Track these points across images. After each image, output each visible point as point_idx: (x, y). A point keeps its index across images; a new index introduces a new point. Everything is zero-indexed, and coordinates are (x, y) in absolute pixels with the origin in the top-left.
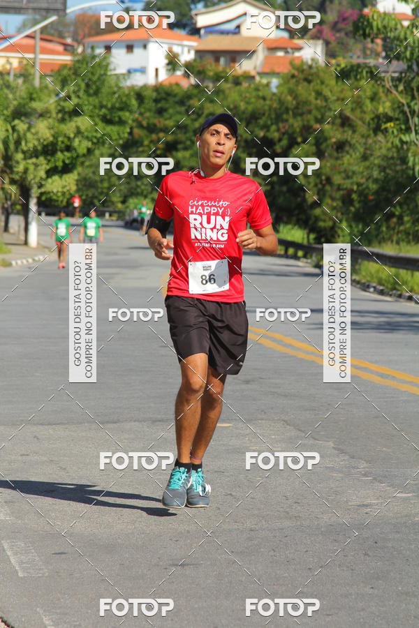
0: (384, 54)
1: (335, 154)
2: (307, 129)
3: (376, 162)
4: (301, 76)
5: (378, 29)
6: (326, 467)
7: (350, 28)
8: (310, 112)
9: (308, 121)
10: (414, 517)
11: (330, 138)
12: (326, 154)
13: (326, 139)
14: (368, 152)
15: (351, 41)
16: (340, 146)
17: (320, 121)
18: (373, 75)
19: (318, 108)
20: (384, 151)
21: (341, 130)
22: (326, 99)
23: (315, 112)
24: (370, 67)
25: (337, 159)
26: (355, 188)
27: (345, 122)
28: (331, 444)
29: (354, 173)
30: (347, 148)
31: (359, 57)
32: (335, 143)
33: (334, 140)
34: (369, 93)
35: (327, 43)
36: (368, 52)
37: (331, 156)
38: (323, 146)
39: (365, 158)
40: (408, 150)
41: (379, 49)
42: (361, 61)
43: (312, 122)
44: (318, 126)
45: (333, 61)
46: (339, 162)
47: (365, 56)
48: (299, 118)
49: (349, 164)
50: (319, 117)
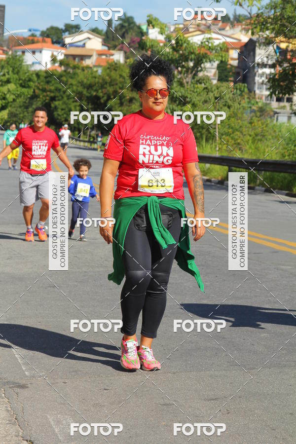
1: (128, 104)
2: (115, 93)
4: (112, 67)
5: (149, 46)
7: (137, 45)
8: (117, 84)
9: (116, 88)
11: (126, 96)
12: (124, 104)
13: (124, 97)
16: (131, 100)
17: (122, 88)
19: (121, 83)
21: (131, 93)
23: (119, 84)
25: (129, 106)
30: (134, 101)
32: (128, 99)
33: (128, 97)
35: (125, 53)
37: (126, 105)
38: (123, 100)
43: (118, 89)
44: (121, 91)
45: (128, 60)
46: (130, 107)
48: (112, 87)
49: (135, 109)
50: (121, 86)
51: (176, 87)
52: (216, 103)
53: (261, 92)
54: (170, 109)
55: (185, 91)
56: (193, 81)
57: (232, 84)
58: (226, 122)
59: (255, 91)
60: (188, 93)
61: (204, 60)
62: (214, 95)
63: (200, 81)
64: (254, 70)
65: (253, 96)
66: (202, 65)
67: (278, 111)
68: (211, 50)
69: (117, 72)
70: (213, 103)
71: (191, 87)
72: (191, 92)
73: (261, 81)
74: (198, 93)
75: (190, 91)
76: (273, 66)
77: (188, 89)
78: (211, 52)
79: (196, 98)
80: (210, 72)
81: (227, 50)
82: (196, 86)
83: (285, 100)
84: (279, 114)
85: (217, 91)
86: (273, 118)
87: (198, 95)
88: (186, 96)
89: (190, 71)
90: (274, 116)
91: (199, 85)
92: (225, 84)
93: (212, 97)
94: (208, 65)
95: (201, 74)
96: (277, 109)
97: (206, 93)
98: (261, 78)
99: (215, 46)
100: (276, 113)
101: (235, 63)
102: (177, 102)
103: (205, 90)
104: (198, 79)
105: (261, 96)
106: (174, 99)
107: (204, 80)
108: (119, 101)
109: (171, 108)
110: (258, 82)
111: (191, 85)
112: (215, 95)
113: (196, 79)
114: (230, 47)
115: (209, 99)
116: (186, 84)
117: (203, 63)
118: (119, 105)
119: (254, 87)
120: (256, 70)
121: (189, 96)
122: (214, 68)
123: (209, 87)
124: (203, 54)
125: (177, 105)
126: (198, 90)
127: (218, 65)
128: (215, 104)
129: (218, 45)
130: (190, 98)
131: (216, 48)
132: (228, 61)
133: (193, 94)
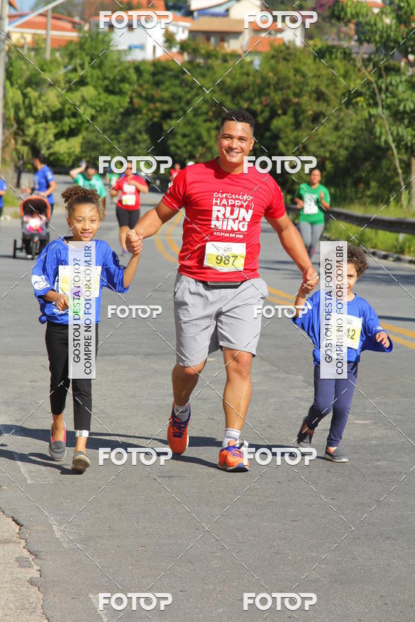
0: (356, 37)
1: (311, 125)
2: (286, 102)
3: (347, 132)
4: (280, 55)
5: (352, 15)
6: (296, 397)
7: (327, 13)
8: (289, 87)
9: (288, 95)
10: (371, 440)
11: (307, 111)
12: (303, 125)
13: (303, 112)
14: (341, 124)
15: (327, 26)
16: (316, 118)
17: (298, 95)
18: (347, 55)
19: (296, 84)
20: (354, 124)
21: (317, 103)
22: (304, 76)
23: (293, 87)
24: (344, 49)
25: (313, 129)
26: (328, 155)
27: (320, 96)
28: (301, 378)
29: (327, 142)
30: (322, 119)
31: (334, 40)
32: (311, 115)
33: (310, 113)
34: (342, 71)
36: (342, 35)
37: (307, 126)
38: (301, 118)
39: (337, 128)
40: (375, 122)
41: (352, 32)
42: (336, 43)
43: (291, 96)
44: (295, 100)
45: (311, 42)
46: (315, 132)
47: (340, 39)
48: (280, 93)
49: (324, 135)
50: (298, 91)
51: (404, 92)
54: (392, 134)
69: (290, 64)
102: (406, 121)
106: (399, 116)
108: (292, 120)
109: (395, 133)
118: (293, 127)
125: (407, 127)
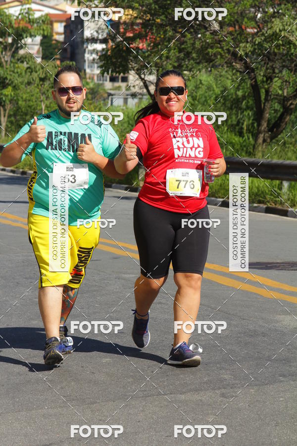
52: (41, 85)
53: (92, 71)
55: (3, 71)
56: (12, 59)
57: (58, 62)
58: (54, 107)
59: (85, 70)
60: (7, 74)
61: (25, 36)
62: (38, 75)
63: (22, 59)
64: (83, 47)
65: (84, 76)
66: (23, 41)
67: (112, 92)
68: (32, 24)
70: (38, 85)
71: (11, 67)
72: (11, 73)
73: (91, 58)
74: (19, 73)
75: (10, 71)
76: (104, 41)
77: (7, 69)
78: (32, 26)
79: (17, 80)
80: (33, 49)
81: (51, 23)
82: (17, 65)
83: (120, 80)
84: (114, 96)
85: (41, 70)
86: (107, 100)
87: (19, 76)
88: (5, 76)
89: (8, 49)
90: (108, 98)
91: (20, 65)
92: (51, 63)
93: (36, 78)
94: (29, 40)
95: (22, 52)
96: (111, 90)
97: (29, 74)
98: (91, 55)
99: (36, 19)
100: (110, 95)
101: (61, 38)
103: (28, 70)
104: (19, 58)
105: (92, 76)
107: (26, 58)
110: (88, 60)
111: (10, 65)
112: (40, 76)
113: (16, 58)
114: (53, 19)
115: (33, 80)
116: (4, 63)
117: (23, 38)
119: (83, 66)
120: (85, 46)
121: (9, 77)
122: (37, 45)
123: (33, 67)
124: (22, 28)
126: (19, 70)
127: (41, 40)
128: (40, 87)
129: (40, 18)
130: (10, 80)
131: (38, 21)
132: (53, 36)
133: (13, 74)
